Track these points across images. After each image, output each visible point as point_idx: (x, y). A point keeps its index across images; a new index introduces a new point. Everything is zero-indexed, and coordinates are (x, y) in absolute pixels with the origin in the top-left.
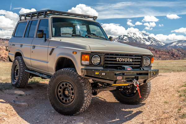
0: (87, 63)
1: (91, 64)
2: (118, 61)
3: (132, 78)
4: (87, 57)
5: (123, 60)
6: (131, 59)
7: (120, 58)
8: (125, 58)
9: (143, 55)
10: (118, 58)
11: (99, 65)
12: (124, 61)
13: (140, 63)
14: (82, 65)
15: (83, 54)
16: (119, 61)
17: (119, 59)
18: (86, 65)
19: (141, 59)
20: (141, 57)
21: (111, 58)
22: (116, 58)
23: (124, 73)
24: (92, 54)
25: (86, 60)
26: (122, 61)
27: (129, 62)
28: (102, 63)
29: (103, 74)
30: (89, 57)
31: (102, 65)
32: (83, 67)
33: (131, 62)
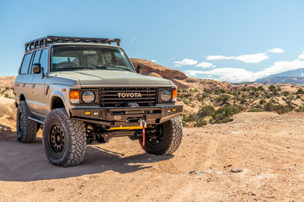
0: (77, 101)
1: (82, 102)
2: (119, 97)
3: (138, 117)
4: (76, 94)
5: (128, 95)
6: (139, 94)
7: (122, 93)
8: (131, 93)
9: (159, 88)
10: (119, 94)
11: (93, 103)
12: (130, 97)
13: (155, 98)
14: (72, 104)
15: (72, 91)
16: (121, 97)
17: (121, 95)
18: (76, 104)
19: (156, 93)
20: (155, 91)
21: (109, 93)
22: (117, 93)
23: (124, 112)
24: (82, 91)
25: (76, 98)
26: (126, 97)
27: (137, 97)
28: (97, 101)
29: (95, 114)
30: (78, 94)
31: (97, 103)
32: (73, 107)
33: (139, 97)
